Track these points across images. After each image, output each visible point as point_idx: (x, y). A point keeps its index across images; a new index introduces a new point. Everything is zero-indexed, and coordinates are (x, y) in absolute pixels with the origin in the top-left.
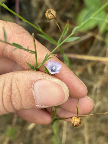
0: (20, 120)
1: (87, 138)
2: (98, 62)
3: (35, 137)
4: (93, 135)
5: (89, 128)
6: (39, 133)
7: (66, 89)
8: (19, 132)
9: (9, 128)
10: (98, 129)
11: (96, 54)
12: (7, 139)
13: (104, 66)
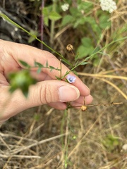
0: (43, 110)
1: (81, 121)
2: (89, 77)
3: (51, 120)
4: (85, 120)
5: (83, 115)
6: (53, 117)
7: (78, 92)
8: (42, 117)
9: (36, 115)
10: (88, 116)
11: (87, 72)
12: (35, 121)
13: (92, 79)
